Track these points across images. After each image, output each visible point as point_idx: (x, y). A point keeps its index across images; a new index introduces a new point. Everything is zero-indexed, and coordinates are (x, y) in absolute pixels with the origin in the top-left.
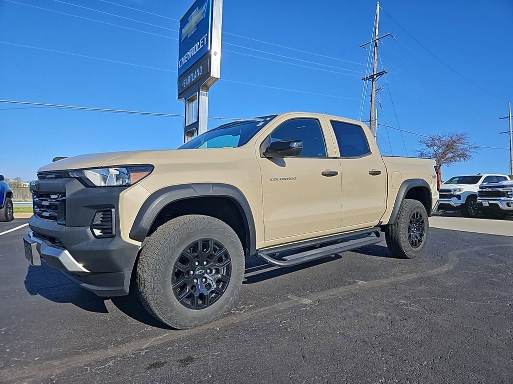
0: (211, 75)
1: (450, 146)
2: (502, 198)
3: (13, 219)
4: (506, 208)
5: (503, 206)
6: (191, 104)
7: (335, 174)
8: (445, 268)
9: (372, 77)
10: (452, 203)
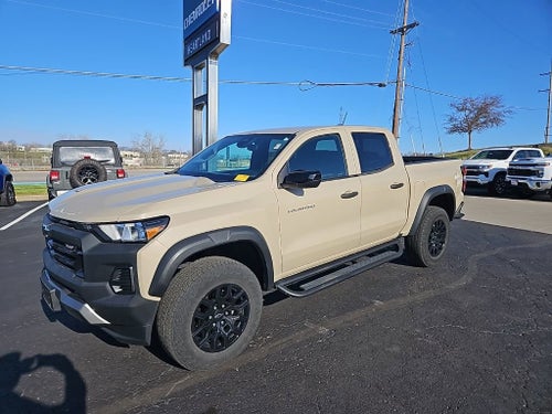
0: (221, 41)
1: (482, 110)
2: (532, 178)
3: (15, 202)
4: (535, 188)
5: (532, 186)
6: (199, 73)
7: (355, 194)
8: (463, 282)
9: (401, 30)
10: (479, 181)
